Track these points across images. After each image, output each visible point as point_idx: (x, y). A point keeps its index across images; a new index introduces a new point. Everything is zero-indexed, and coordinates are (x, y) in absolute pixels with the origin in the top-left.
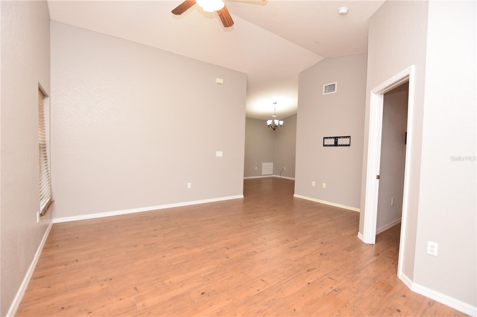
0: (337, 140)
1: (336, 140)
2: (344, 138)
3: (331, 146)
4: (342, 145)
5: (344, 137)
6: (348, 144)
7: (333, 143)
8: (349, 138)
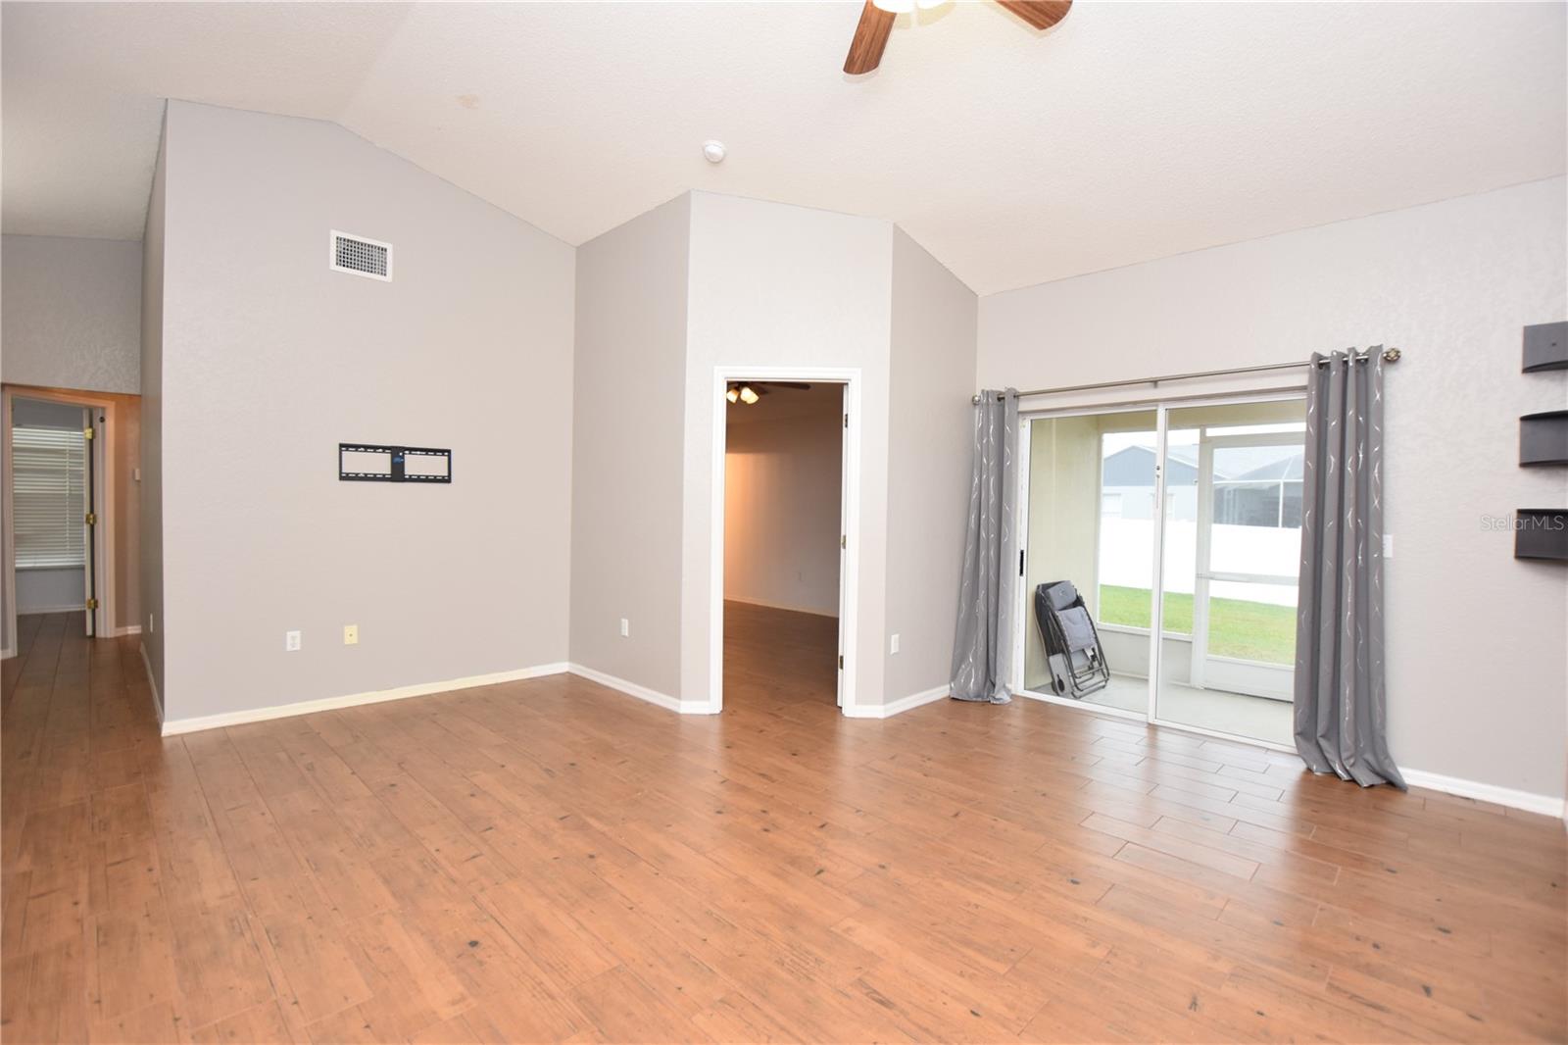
0: (403, 457)
1: (397, 460)
2: (427, 454)
3: (375, 478)
4: (418, 479)
5: (427, 451)
6: (443, 477)
7: (387, 470)
8: (443, 455)
